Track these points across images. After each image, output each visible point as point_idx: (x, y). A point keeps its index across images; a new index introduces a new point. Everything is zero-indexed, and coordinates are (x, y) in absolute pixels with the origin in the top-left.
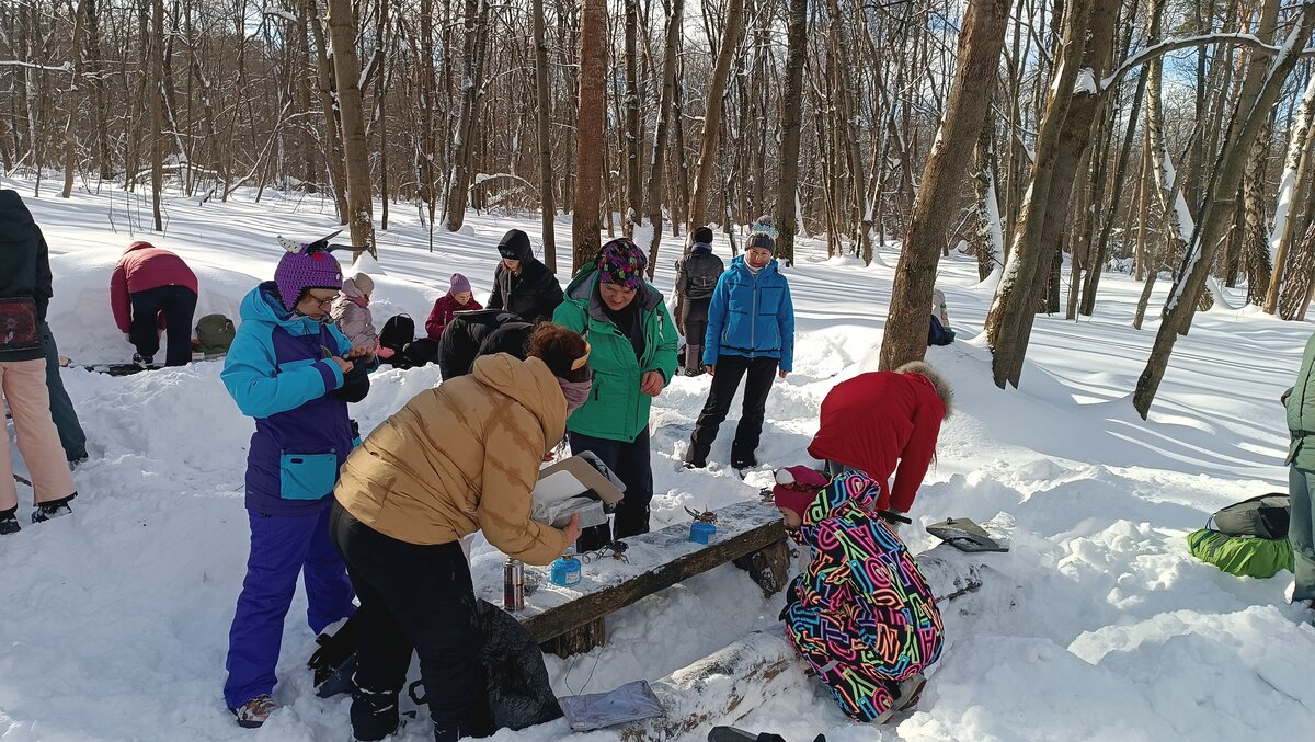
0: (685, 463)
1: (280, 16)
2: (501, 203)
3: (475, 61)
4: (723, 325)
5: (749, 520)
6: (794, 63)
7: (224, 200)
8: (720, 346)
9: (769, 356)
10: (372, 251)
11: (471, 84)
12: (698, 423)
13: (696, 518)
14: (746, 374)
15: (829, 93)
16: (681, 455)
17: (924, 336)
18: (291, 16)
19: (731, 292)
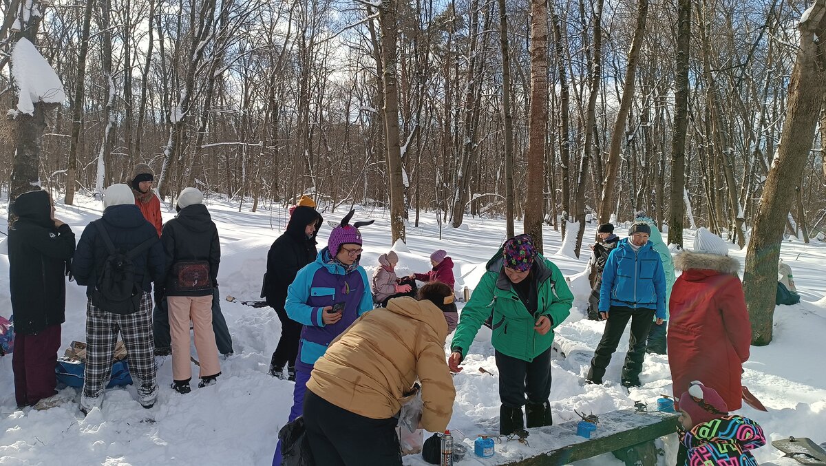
0: (586, 380)
1: (369, 111)
2: (488, 211)
3: (472, 128)
4: (613, 285)
5: (624, 424)
6: (679, 115)
7: (333, 212)
8: (611, 299)
9: (648, 307)
10: (403, 238)
11: (469, 141)
12: (596, 352)
13: (583, 419)
14: (631, 319)
15: (708, 133)
16: (585, 374)
17: (773, 297)
18: (374, 110)
19: (619, 263)
